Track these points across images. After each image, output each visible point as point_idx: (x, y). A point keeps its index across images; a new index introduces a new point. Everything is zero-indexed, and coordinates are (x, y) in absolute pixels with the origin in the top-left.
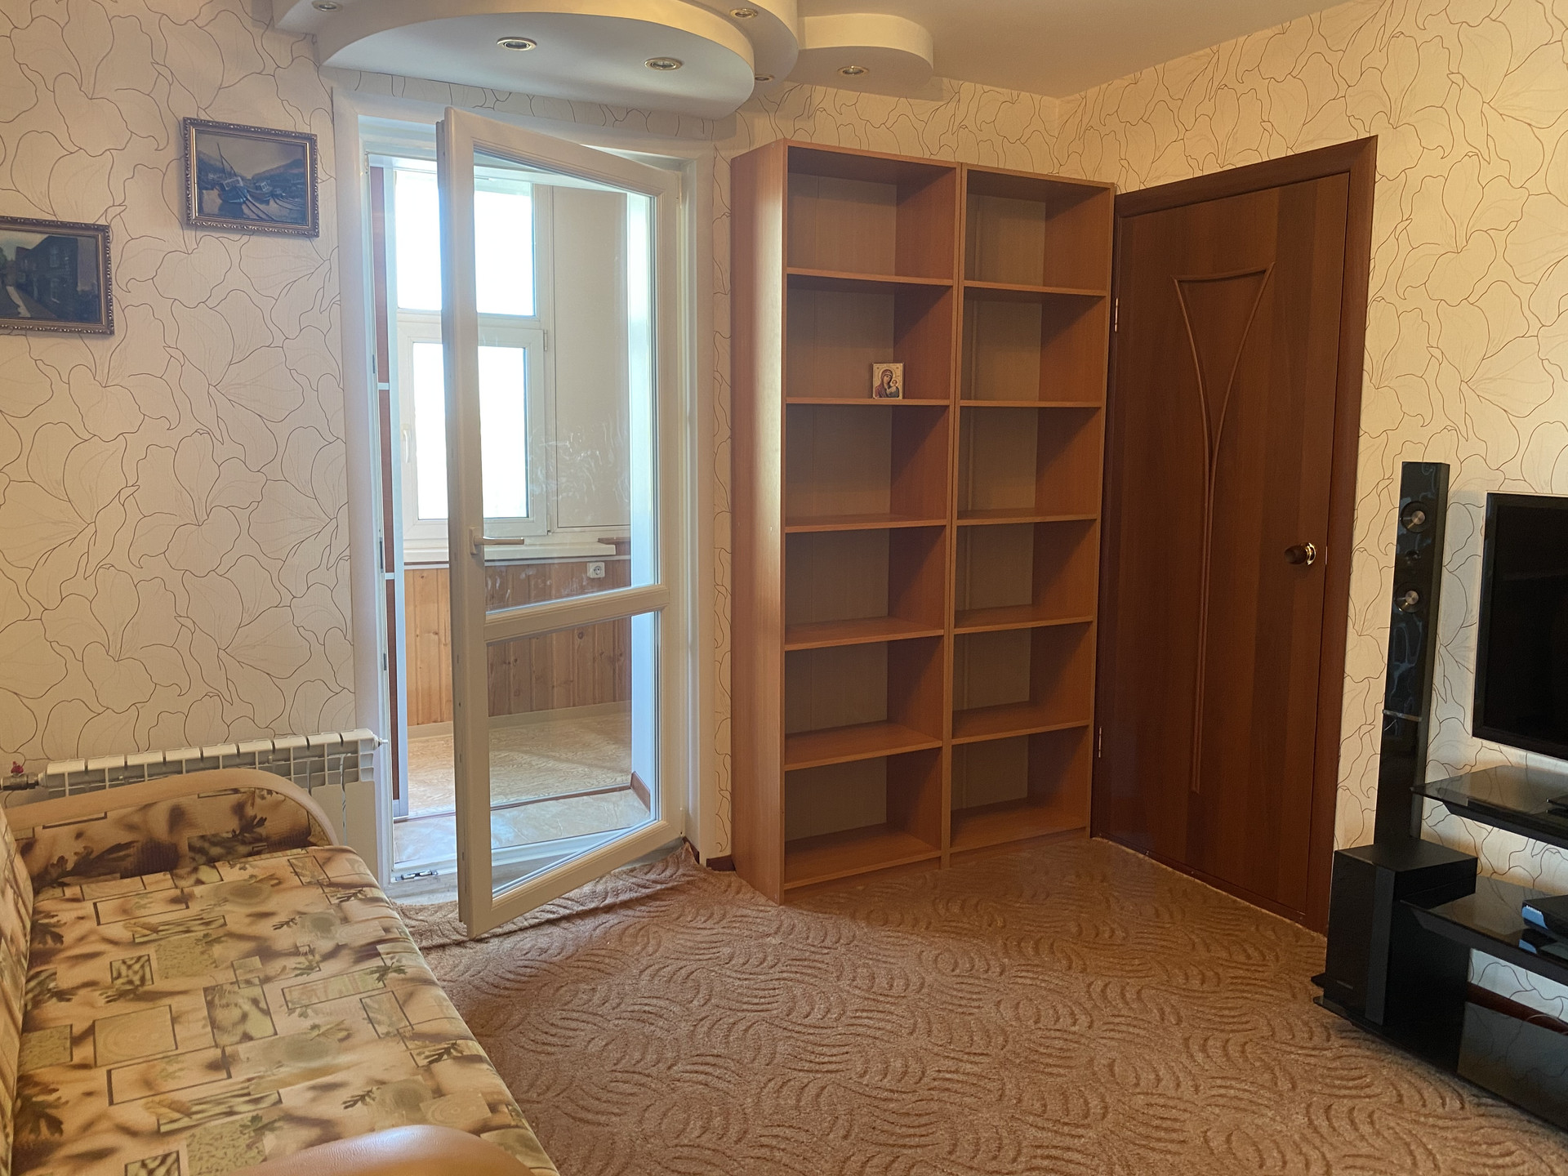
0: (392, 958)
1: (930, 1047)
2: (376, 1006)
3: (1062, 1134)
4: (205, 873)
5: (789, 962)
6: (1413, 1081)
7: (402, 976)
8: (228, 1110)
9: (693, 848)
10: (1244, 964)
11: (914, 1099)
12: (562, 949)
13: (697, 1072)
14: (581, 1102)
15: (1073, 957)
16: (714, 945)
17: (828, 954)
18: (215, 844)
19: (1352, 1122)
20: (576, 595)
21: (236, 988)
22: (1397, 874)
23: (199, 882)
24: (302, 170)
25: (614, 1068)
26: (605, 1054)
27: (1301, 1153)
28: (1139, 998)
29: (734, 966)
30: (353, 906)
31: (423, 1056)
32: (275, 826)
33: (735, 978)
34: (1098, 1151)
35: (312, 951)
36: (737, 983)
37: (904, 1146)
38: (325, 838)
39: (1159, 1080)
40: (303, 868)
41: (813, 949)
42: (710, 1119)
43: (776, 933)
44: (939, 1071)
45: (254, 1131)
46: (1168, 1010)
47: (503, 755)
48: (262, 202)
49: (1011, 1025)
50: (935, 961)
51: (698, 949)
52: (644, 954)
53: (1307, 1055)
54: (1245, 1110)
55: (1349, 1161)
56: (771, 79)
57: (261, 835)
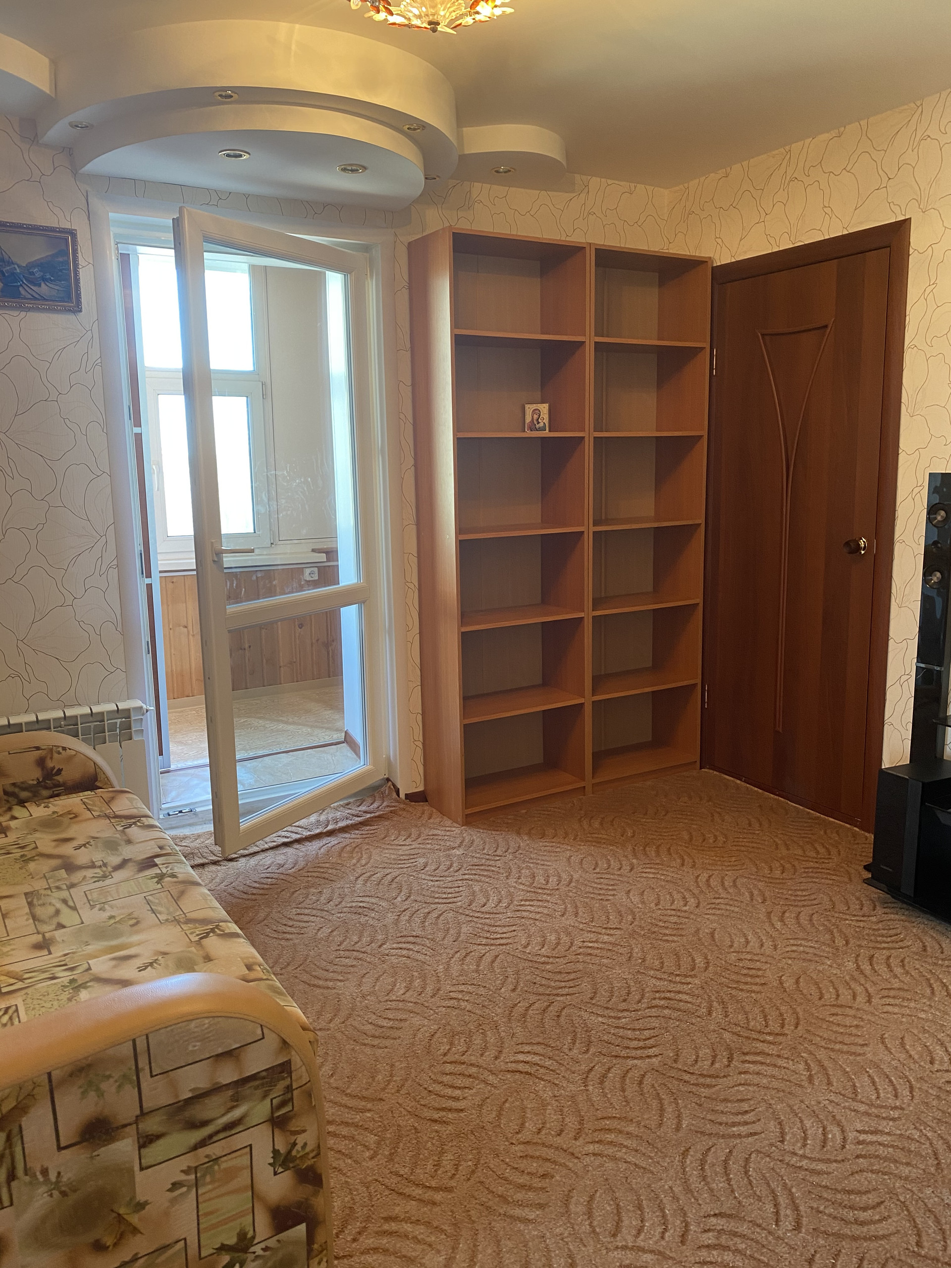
0: (167, 867)
1: (577, 924)
2: (157, 901)
3: (675, 982)
4: (18, 811)
5: (471, 867)
6: (934, 935)
7: (175, 879)
8: (51, 976)
9: (394, 785)
10: (814, 858)
11: (565, 962)
12: (295, 864)
13: (401, 949)
14: (314, 973)
15: (685, 857)
16: (412, 857)
17: (499, 860)
18: (24, 789)
19: (889, 966)
20: (296, 592)
21: (49, 892)
22: (923, 784)
23: (14, 818)
24: (65, 258)
25: (338, 948)
26: (331, 938)
27: (850, 988)
28: (735, 885)
29: (427, 871)
30: (134, 832)
31: (195, 935)
32: (70, 774)
33: (429, 880)
34: (701, 992)
35: (105, 865)
36: (431, 883)
37: (557, 995)
38: (108, 783)
39: (747, 942)
40: (94, 805)
41: (487, 857)
42: (411, 982)
43: (459, 846)
44: (584, 942)
45: (72, 989)
46: (756, 892)
47: (242, 721)
48: (35, 285)
49: (638, 907)
50: (581, 863)
51: (400, 860)
52: (358, 865)
53: (857, 921)
54: (811, 961)
55: (885, 993)
56: (437, 179)
57: (59, 781)
